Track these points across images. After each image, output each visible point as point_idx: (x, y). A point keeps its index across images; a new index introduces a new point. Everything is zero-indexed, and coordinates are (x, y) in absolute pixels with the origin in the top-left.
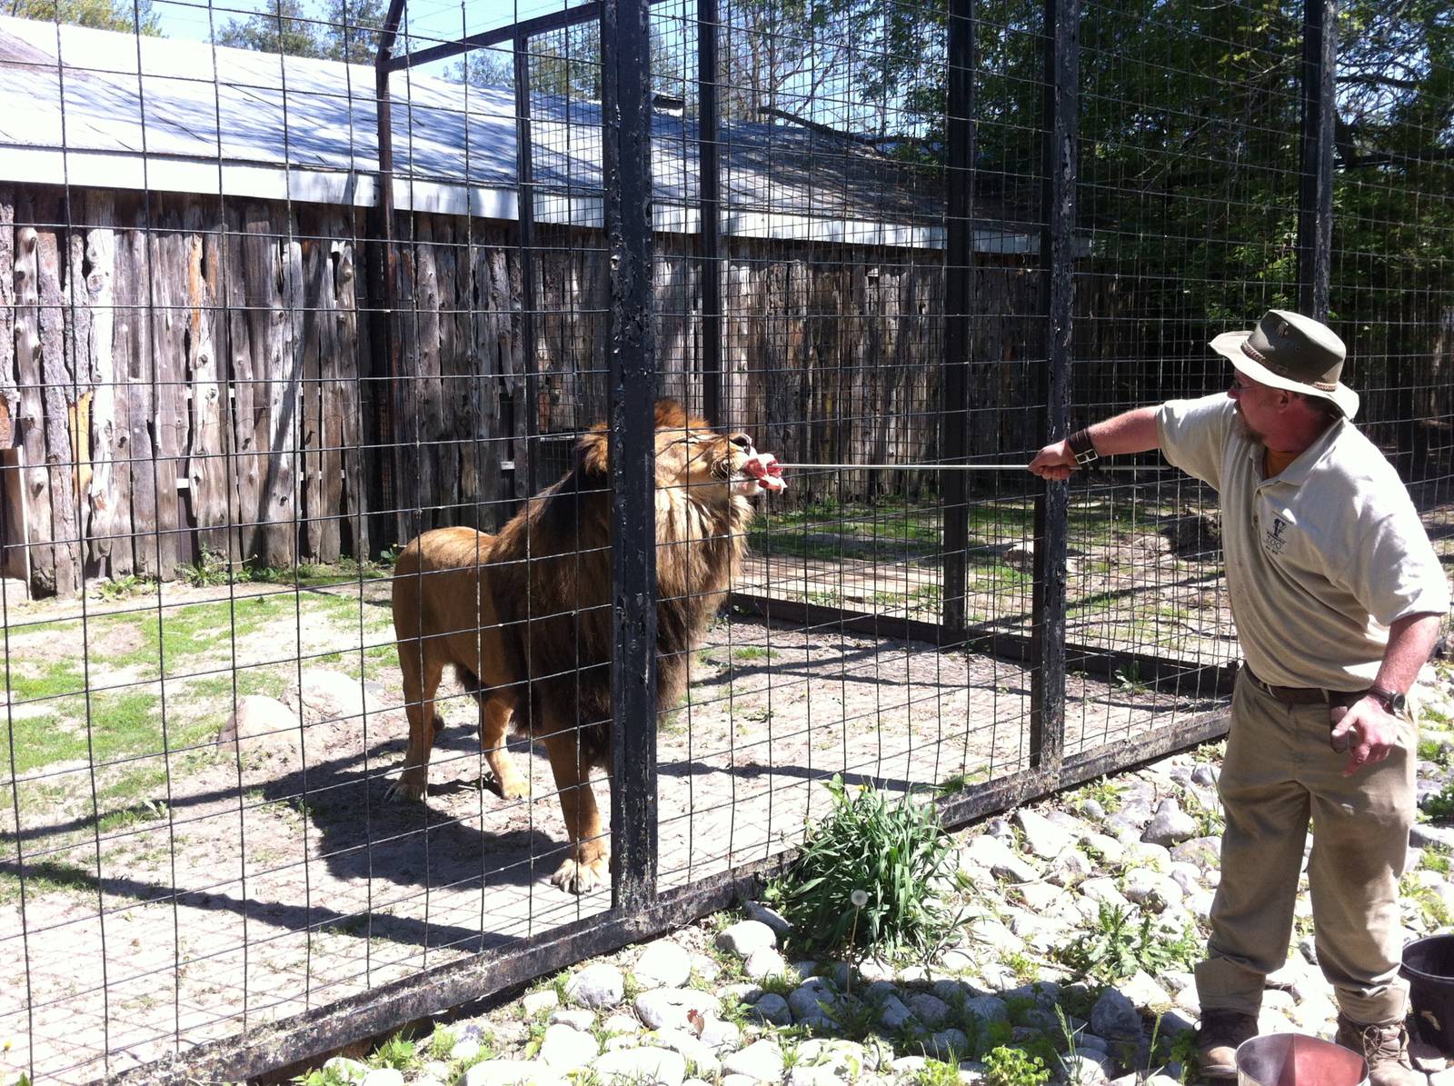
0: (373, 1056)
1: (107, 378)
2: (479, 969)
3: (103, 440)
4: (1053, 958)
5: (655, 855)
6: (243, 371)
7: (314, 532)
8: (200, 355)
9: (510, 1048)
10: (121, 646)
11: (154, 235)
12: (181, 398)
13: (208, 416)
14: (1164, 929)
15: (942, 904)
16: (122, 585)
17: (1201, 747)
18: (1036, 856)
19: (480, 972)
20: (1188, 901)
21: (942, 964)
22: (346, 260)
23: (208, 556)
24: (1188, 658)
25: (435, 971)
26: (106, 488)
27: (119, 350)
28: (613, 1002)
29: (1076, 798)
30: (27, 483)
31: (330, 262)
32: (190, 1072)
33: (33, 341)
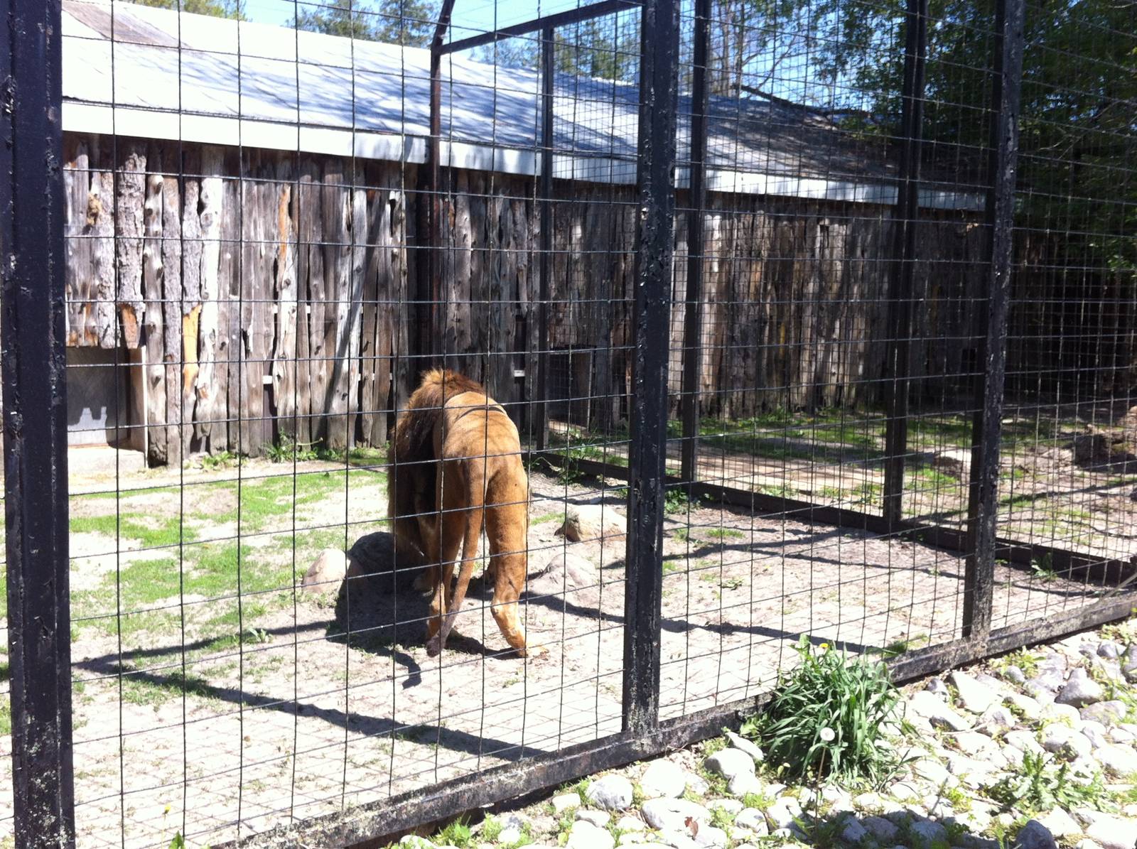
0: (438, 836)
1: (213, 296)
2: (520, 772)
3: (208, 343)
4: (983, 794)
5: (657, 691)
6: (317, 293)
7: (367, 422)
8: (285, 279)
9: (543, 837)
10: (221, 506)
11: (253, 183)
12: (268, 313)
13: (288, 326)
14: (1077, 774)
15: (890, 743)
16: (218, 459)
17: (1105, 627)
18: (967, 710)
19: (519, 776)
20: (1096, 752)
21: (890, 794)
22: (401, 205)
23: (285, 438)
24: (1093, 553)
25: (486, 772)
26: (208, 383)
27: (223, 273)
28: (624, 806)
29: (1000, 664)
30: (148, 376)
31: (388, 207)
32: (300, 840)
33: (157, 264)
